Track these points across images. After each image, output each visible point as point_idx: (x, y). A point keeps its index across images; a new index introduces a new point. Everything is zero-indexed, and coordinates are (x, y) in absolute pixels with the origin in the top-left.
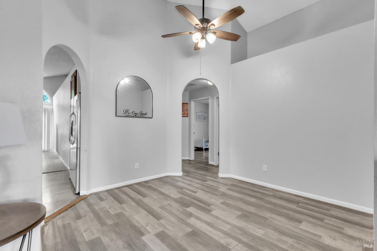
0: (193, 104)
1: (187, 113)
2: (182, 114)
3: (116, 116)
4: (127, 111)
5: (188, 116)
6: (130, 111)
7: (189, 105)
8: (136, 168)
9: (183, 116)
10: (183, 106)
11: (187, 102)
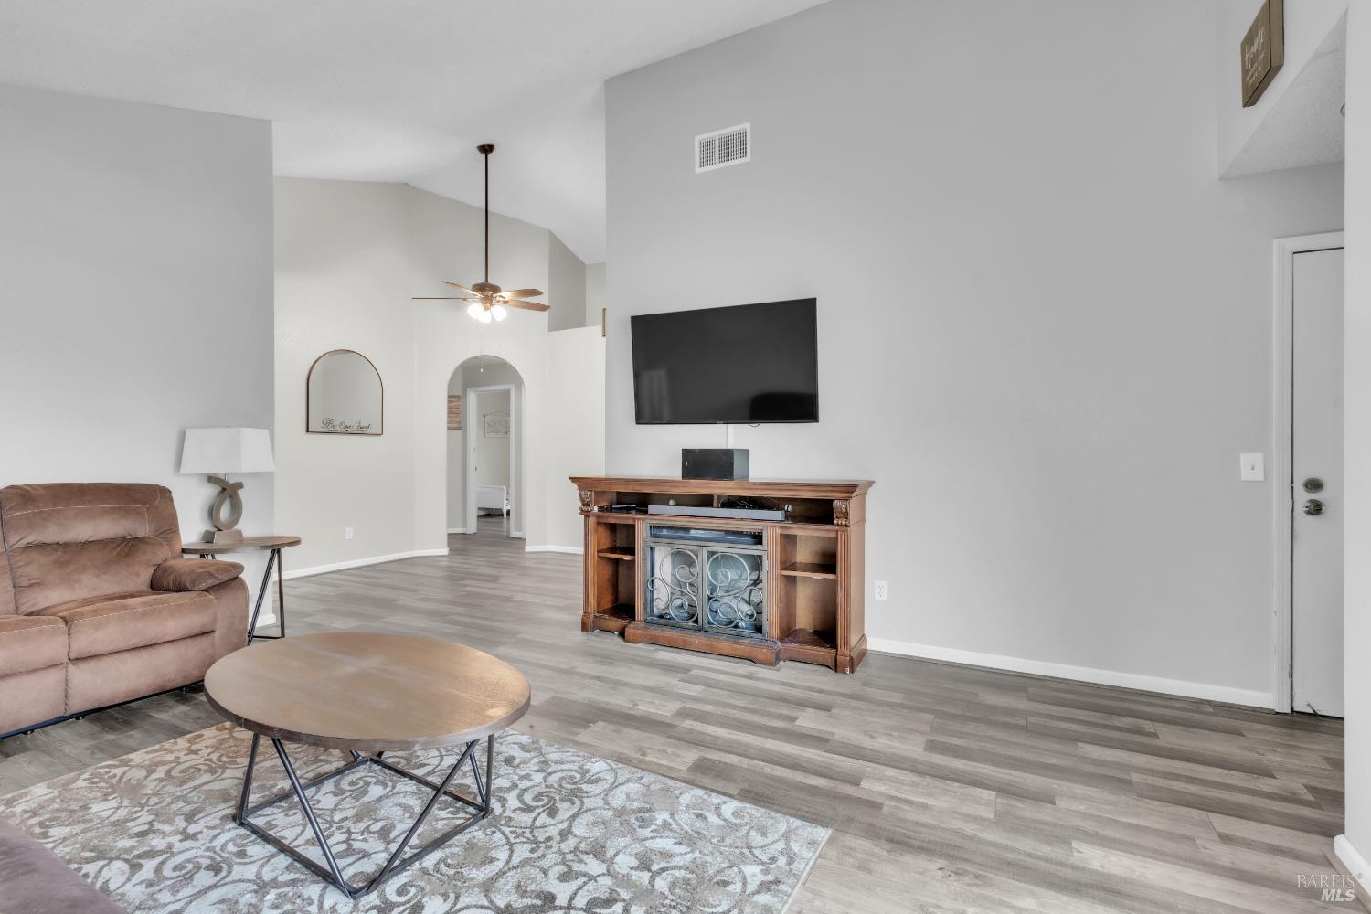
0: (472, 398)
1: (457, 420)
2: (448, 423)
3: (308, 431)
4: (330, 422)
5: (459, 428)
6: (336, 423)
7: (462, 399)
8: (348, 538)
9: (449, 428)
10: (449, 402)
11: (458, 392)
